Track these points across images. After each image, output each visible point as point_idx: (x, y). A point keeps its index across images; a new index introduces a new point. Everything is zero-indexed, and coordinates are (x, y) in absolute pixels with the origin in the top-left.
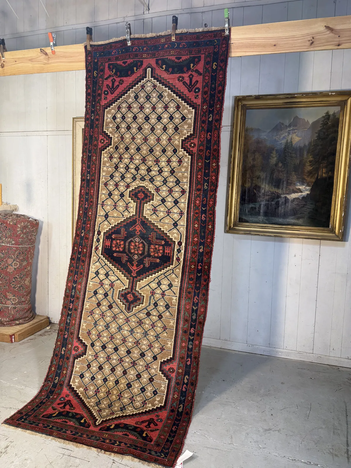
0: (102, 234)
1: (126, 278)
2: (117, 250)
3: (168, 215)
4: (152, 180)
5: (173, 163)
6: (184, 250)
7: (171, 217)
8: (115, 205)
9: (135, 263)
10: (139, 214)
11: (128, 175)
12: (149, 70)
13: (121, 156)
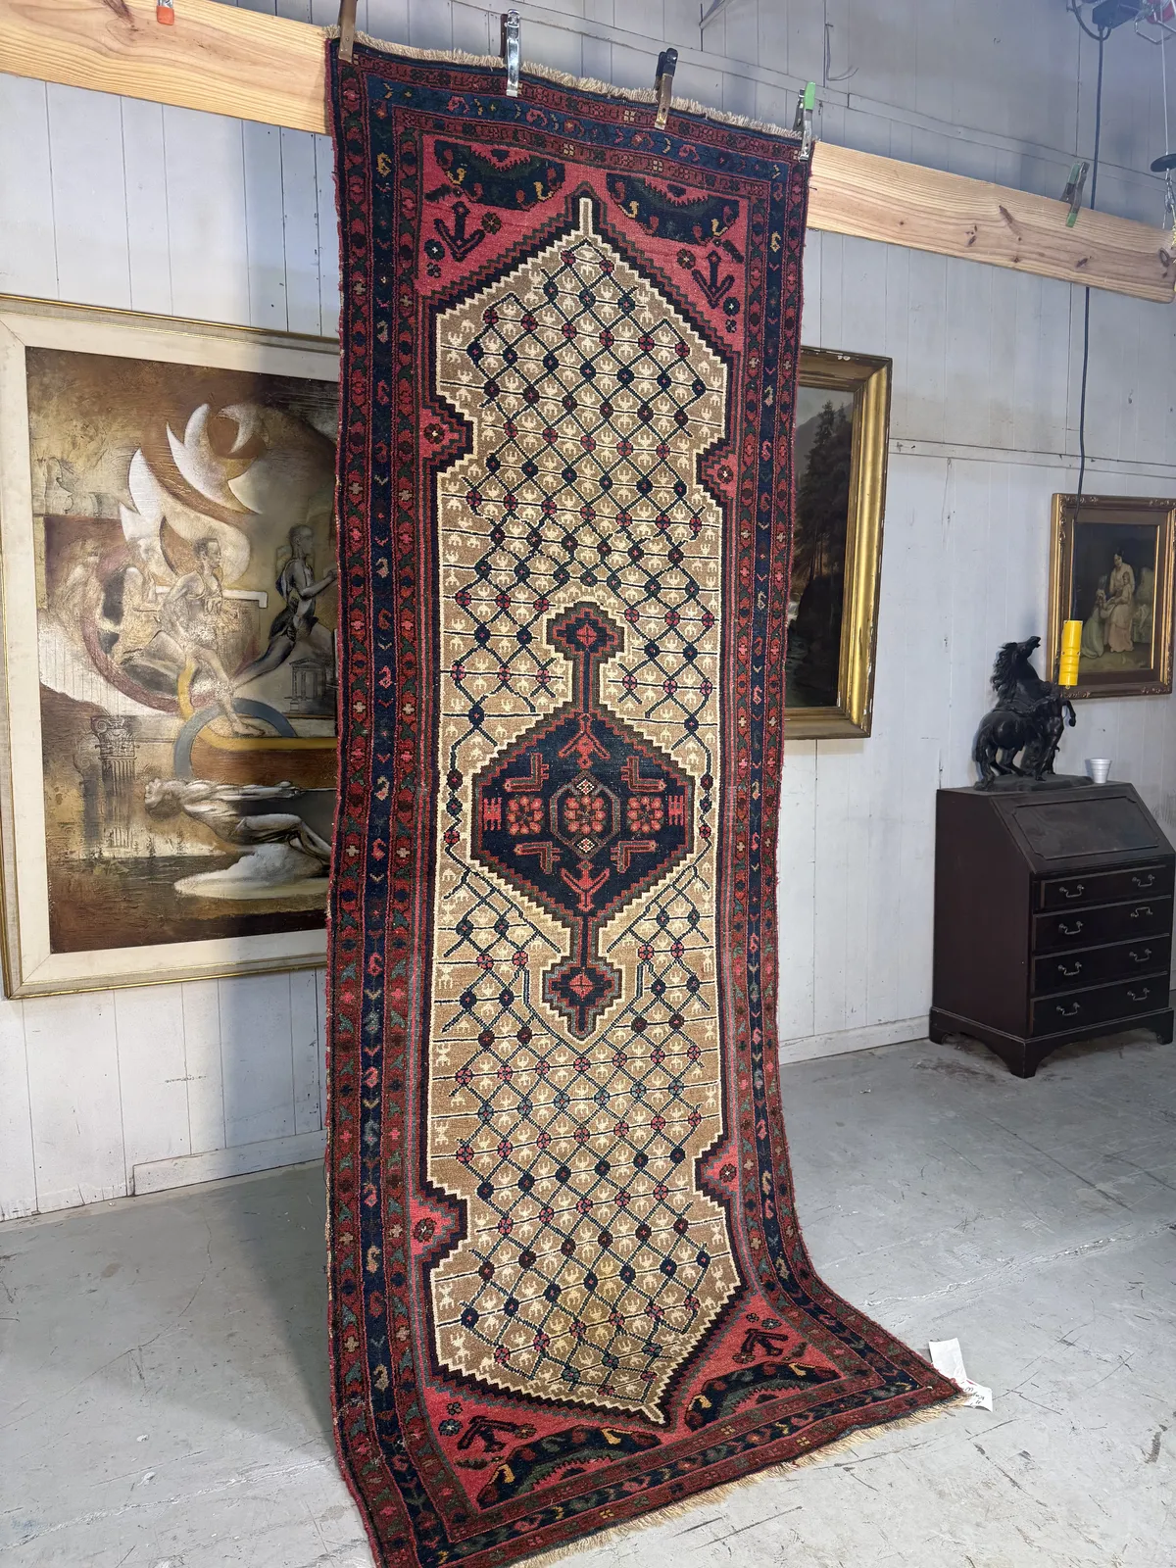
0: (467, 781)
1: (559, 923)
2: (525, 831)
3: (670, 695)
4: (614, 584)
5: (675, 529)
6: (718, 799)
7: (677, 703)
8: (504, 674)
9: (585, 867)
10: (586, 700)
11: (541, 566)
12: (586, 204)
13: (510, 494)
